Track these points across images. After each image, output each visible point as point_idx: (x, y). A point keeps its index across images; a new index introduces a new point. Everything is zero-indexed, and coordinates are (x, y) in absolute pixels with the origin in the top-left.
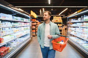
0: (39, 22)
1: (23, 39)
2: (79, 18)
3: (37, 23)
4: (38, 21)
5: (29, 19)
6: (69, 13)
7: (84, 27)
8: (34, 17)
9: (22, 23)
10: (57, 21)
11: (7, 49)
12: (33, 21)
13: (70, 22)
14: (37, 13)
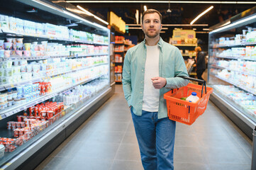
0: (133, 43)
1: (92, 89)
2: (237, 36)
3: (127, 46)
4: (130, 42)
5: (107, 36)
6: (221, 19)
7: (246, 58)
8: (118, 28)
9: (89, 46)
10: (183, 41)
11: (60, 107)
12: (116, 42)
14: (127, 16)
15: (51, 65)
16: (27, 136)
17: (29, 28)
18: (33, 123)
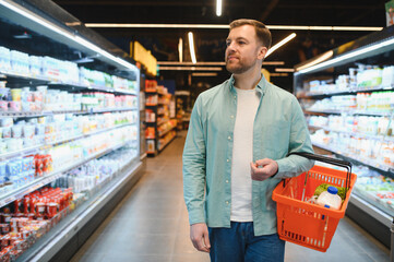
0: (169, 91)
2: (340, 77)
3: (161, 96)
4: (165, 91)
9: (108, 95)
11: (67, 196)
13: (307, 94)
14: (156, 49)
15: (52, 125)
16: (16, 249)
17: (19, 63)
18: (24, 224)
